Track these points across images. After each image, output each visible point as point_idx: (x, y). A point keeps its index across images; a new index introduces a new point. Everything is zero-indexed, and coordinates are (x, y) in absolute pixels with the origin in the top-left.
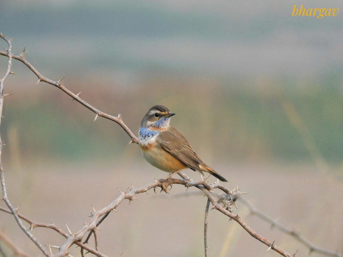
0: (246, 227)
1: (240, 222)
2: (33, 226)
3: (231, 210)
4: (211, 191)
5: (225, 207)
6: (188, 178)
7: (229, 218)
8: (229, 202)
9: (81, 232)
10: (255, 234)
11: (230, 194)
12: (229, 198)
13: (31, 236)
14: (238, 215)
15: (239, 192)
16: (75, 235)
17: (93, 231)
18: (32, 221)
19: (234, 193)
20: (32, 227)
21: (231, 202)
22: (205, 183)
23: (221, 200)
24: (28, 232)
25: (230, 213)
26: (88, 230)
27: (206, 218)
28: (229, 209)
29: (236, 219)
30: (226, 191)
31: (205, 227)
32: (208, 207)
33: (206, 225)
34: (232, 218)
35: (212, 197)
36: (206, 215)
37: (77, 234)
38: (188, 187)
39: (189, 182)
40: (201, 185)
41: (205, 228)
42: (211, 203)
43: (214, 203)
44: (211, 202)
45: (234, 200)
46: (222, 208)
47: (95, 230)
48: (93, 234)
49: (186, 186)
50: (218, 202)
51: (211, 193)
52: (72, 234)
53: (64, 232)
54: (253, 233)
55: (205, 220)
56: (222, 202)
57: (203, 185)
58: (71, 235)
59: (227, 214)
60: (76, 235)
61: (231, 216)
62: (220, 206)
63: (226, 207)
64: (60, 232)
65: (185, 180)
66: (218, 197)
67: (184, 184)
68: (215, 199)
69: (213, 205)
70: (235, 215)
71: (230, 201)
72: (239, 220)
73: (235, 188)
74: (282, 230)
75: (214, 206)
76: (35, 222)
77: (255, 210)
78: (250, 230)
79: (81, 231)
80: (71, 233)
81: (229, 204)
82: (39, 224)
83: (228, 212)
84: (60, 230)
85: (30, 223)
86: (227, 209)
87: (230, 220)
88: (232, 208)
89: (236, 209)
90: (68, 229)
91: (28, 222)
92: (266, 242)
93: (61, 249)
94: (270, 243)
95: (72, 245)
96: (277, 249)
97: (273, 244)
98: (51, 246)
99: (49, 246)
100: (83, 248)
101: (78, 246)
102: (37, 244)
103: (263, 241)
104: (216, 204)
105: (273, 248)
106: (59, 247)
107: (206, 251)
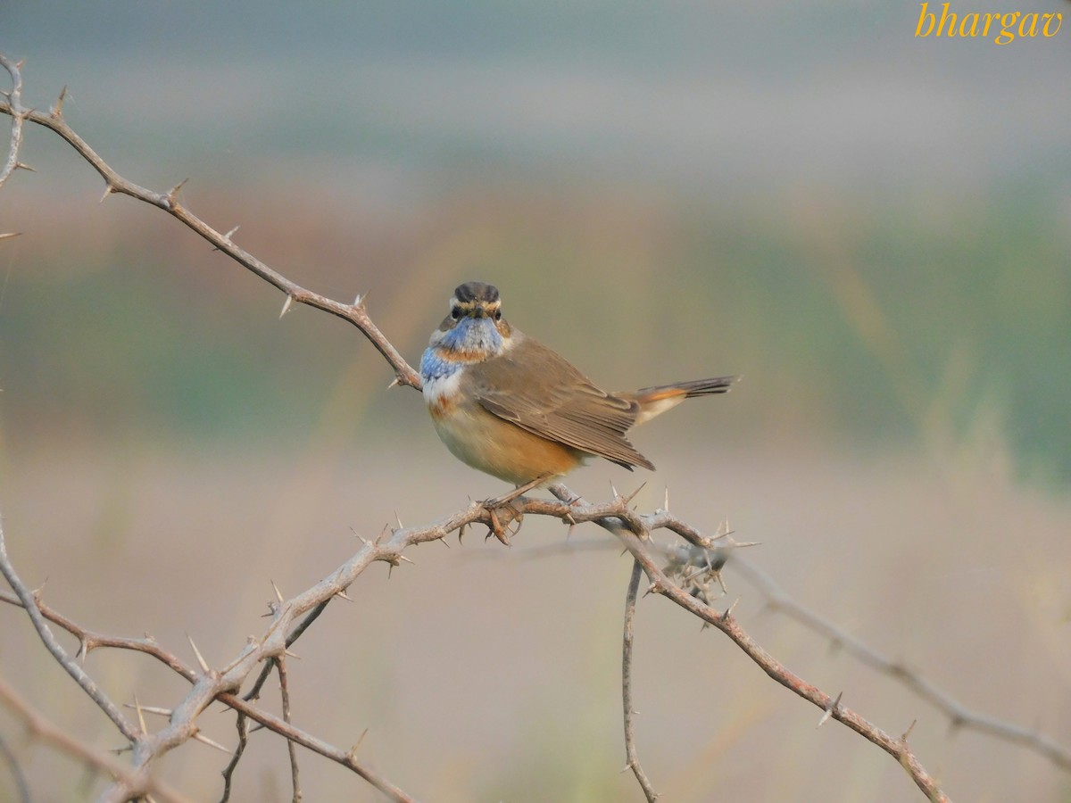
0: (752, 650)
1: (734, 633)
2: (88, 647)
3: (708, 596)
4: (644, 537)
5: (688, 586)
6: (574, 496)
7: (702, 621)
8: (700, 570)
9: (236, 665)
10: (782, 670)
11: (704, 547)
12: (700, 558)
13: (82, 675)
14: (729, 612)
15: (731, 539)
16: (220, 672)
17: (274, 660)
18: (84, 631)
19: (717, 544)
20: (85, 649)
21: (706, 571)
22: (625, 512)
23: (675, 566)
24: (73, 665)
25: (704, 605)
26: (258, 658)
27: (628, 620)
28: (700, 593)
29: (724, 624)
30: (692, 538)
31: (624, 648)
32: (634, 586)
33: (627, 643)
34: (708, 620)
35: (648, 557)
36: (627, 611)
37: (225, 669)
38: (572, 524)
39: (575, 510)
40: (613, 518)
41: (624, 652)
42: (643, 575)
43: (654, 576)
44: (643, 571)
45: (718, 565)
46: (679, 589)
47: (281, 658)
48: (275, 669)
49: (566, 521)
50: (668, 572)
51: (645, 543)
52: (210, 671)
53: (183, 665)
54: (776, 669)
55: (626, 628)
56: (679, 571)
57: (621, 518)
58: (206, 674)
59: (694, 609)
60: (223, 674)
61: (708, 614)
62: (673, 585)
63: (691, 589)
64: (172, 664)
65: (562, 502)
66: (668, 555)
67: (563, 516)
68: (657, 563)
69: (651, 580)
70: (720, 613)
71: (704, 569)
72: (732, 626)
73: (719, 529)
74: (864, 658)
75: (654, 585)
76: (94, 633)
77: (780, 595)
78: (764, 660)
79: (236, 661)
80: (206, 668)
81: (701, 578)
82: (108, 638)
83: (696, 603)
84: (172, 657)
85: (79, 635)
86: (695, 594)
87: (706, 629)
88: (710, 589)
89: (723, 594)
90: (198, 654)
91: (72, 632)
92: (816, 697)
93: (174, 717)
94: (829, 700)
95: (208, 705)
96: (850, 719)
97: (836, 704)
98: (143, 708)
99: (139, 709)
100: (243, 714)
101: (227, 707)
102: (99, 703)
103: (805, 692)
104: (660, 577)
105: (836, 716)
106: (167, 711)
107: (627, 722)
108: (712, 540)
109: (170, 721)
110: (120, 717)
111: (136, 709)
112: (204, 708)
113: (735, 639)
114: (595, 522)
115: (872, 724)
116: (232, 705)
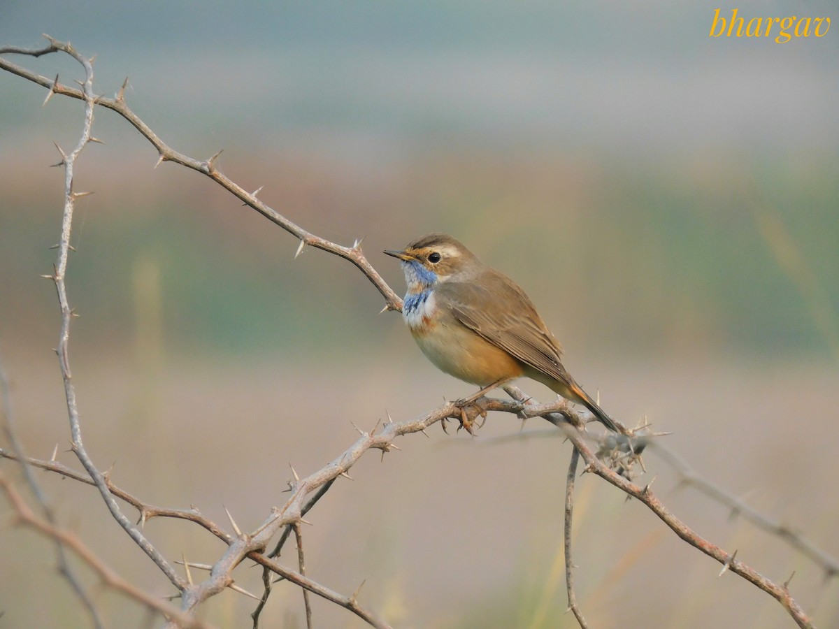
0: (666, 517)
1: (651, 503)
2: (146, 516)
3: (631, 474)
4: (581, 429)
5: (615, 466)
6: (526, 396)
7: (626, 494)
8: (624, 454)
9: (263, 530)
10: (690, 533)
11: (629, 436)
12: (624, 445)
13: (142, 538)
14: (648, 487)
15: (648, 430)
16: (250, 535)
17: (292, 526)
18: (143, 504)
19: (638, 434)
20: (144, 518)
21: (630, 455)
22: (566, 409)
23: (605, 451)
24: (134, 530)
25: (628, 482)
26: (280, 524)
27: (569, 494)
28: (625, 472)
29: (644, 497)
31: (566, 516)
32: (573, 467)
33: (568, 512)
34: (631, 493)
35: (584, 443)
36: (568, 487)
37: (253, 534)
38: (525, 418)
39: (527, 407)
40: (557, 414)
41: (566, 519)
42: (580, 458)
43: (589, 459)
44: (580, 455)
45: (639, 450)
46: (608, 469)
47: (297, 524)
48: (292, 533)
49: (520, 416)
50: (600, 455)
51: (581, 433)
52: (242, 535)
53: (221, 531)
54: (685, 532)
55: (567, 500)
56: (608, 455)
57: (563, 413)
58: (239, 537)
59: (621, 485)
60: (252, 537)
61: (631, 488)
62: (604, 466)
63: (618, 468)
64: (212, 529)
65: (517, 402)
66: (599, 442)
67: (517, 411)
68: (591, 449)
69: (586, 462)
70: (641, 488)
71: (628, 453)
72: (651, 498)
73: (639, 422)
74: (757, 522)
75: (589, 466)
76: (151, 506)
77: (691, 474)
78: (676, 525)
79: (262, 527)
80: (239, 532)
81: (626, 461)
82: (161, 510)
83: (622, 480)
84: (212, 524)
85: (139, 507)
86: (620, 472)
88: (633, 470)
89: (642, 473)
90: (233, 522)
91: (133, 505)
92: (717, 554)
93: (214, 571)
94: (727, 556)
95: (241, 561)
96: (744, 571)
97: (732, 559)
98: (190, 564)
99: (187, 564)
100: (267, 568)
101: (256, 563)
102: (155, 560)
103: (708, 550)
104: (593, 460)
105: (732, 569)
106: (209, 567)
107: (568, 574)
108: (634, 431)
109: (211, 574)
110: (172, 571)
111: (184, 565)
112: (237, 564)
113: (653, 508)
114: (542, 417)
115: (761, 575)
116: (260, 562)
